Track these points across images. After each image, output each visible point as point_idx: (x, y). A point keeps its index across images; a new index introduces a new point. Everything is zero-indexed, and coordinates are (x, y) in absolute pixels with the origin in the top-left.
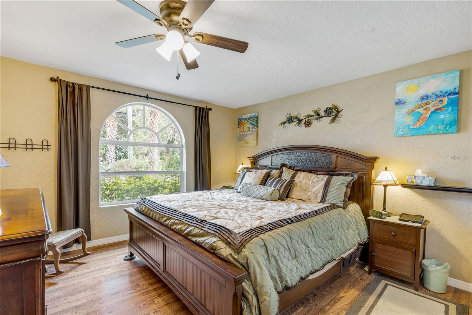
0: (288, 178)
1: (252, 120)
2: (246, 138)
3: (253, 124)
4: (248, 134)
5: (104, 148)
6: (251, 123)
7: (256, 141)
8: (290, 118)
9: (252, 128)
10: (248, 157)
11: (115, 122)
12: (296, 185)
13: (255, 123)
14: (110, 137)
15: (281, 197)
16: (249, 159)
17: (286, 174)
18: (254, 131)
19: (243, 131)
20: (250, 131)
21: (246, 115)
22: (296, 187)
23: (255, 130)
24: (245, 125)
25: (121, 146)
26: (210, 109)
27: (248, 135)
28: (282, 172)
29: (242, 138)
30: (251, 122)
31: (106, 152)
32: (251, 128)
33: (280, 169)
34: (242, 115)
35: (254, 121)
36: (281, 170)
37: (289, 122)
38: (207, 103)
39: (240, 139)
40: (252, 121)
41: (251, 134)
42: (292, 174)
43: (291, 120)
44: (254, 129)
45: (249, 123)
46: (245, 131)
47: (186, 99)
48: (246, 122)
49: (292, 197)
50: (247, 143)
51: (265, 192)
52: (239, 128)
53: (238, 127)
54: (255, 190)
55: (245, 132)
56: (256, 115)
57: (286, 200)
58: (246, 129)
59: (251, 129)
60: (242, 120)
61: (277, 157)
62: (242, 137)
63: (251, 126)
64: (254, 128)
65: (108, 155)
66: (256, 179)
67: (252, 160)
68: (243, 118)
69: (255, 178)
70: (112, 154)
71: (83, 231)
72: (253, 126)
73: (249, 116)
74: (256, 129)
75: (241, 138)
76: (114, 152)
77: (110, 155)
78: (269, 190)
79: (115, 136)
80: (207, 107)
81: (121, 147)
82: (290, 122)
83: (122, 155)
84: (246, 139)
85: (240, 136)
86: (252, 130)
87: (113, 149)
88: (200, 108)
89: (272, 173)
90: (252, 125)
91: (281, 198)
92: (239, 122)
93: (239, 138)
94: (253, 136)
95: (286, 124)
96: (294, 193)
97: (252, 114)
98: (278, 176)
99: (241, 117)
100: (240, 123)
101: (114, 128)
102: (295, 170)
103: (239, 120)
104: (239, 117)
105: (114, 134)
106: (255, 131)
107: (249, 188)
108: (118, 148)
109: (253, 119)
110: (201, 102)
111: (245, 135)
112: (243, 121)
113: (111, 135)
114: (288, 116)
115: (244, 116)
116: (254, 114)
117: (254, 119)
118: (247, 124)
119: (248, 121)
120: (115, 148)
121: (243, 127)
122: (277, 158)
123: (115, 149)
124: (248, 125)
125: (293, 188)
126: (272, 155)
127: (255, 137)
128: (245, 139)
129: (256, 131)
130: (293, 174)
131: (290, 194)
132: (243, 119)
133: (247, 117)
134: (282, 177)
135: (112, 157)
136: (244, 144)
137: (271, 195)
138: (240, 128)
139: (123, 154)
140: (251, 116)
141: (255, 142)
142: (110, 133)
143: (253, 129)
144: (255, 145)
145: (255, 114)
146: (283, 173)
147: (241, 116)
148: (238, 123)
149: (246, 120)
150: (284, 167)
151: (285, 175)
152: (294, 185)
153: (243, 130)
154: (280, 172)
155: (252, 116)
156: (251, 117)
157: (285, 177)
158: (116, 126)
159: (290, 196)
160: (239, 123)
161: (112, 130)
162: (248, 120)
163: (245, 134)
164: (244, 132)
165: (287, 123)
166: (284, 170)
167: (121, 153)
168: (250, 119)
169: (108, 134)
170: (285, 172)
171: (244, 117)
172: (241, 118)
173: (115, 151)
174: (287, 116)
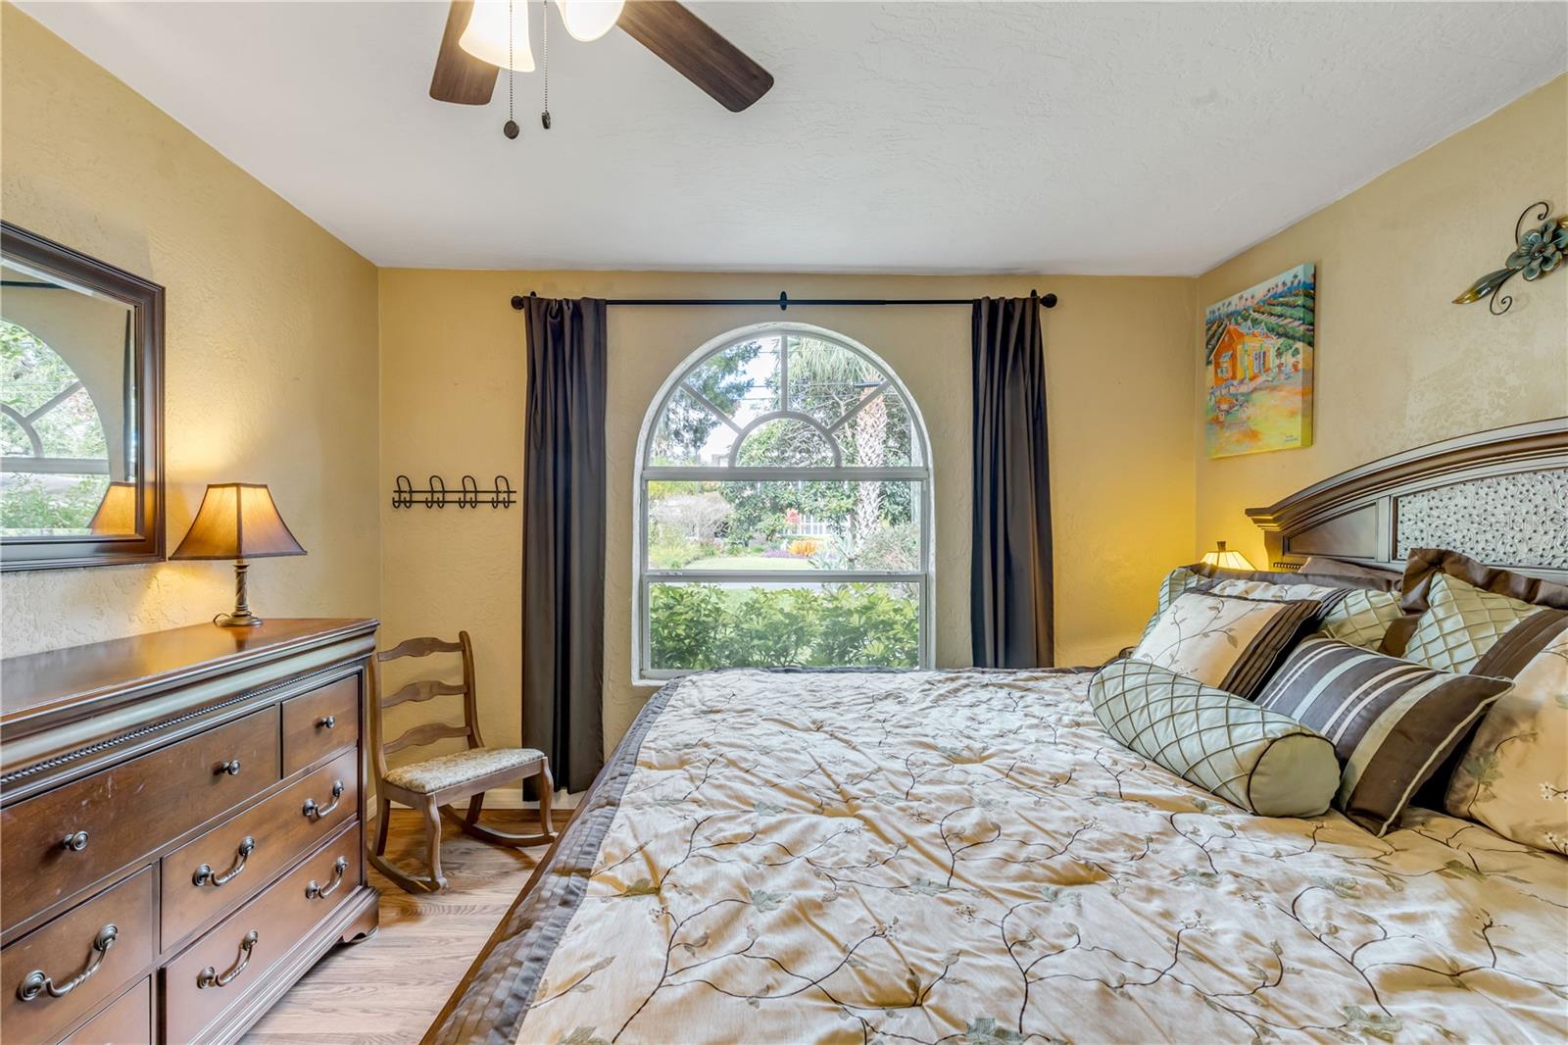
0: (1459, 655)
1: (1278, 310)
2: (1249, 411)
3: (1281, 330)
4: (1255, 390)
5: (852, 495)
6: (1271, 330)
7: (1299, 419)
8: (1547, 238)
9: (1279, 354)
10: (1250, 512)
11: (878, 415)
12: (1524, 727)
13: (1297, 323)
14: (865, 460)
15: (1353, 796)
16: (1256, 521)
17: (1448, 626)
18: (1289, 368)
19: (1234, 377)
20: (1267, 370)
21: (1247, 294)
22: (1523, 738)
23: (1294, 360)
24: (1240, 347)
25: (898, 486)
26: (1050, 301)
27: (1255, 396)
28: (1416, 610)
29: (1228, 412)
30: (1273, 320)
31: (855, 503)
32: (1272, 353)
33: (1406, 590)
34: (1227, 297)
35: (1289, 311)
36: (1415, 594)
37: (1535, 264)
38: (1035, 276)
39: (1216, 421)
40: (1280, 316)
41: (1273, 389)
42: (1507, 629)
43: (1551, 249)
44: (1288, 359)
45: (1261, 329)
46: (1239, 376)
47: (934, 277)
48: (1245, 327)
49: (1477, 810)
50: (1254, 435)
51: (1215, 740)
52: (1211, 368)
53: (1209, 363)
54: (1159, 716)
55: (1242, 382)
56: (1301, 277)
57: (1410, 825)
58: (1246, 363)
59: (1273, 361)
60: (1226, 322)
61: (1432, 503)
62: (1224, 407)
63: (1273, 344)
64: (1290, 352)
65: (861, 514)
66: (1208, 641)
67: (1274, 527)
68: (1232, 308)
69: (1206, 635)
70: (869, 511)
71: (542, 760)
72: (1281, 340)
73: (1260, 291)
74: (1300, 357)
75: (1223, 415)
76: (875, 505)
77: (865, 513)
78: (1243, 735)
79: (878, 456)
80: (1034, 293)
81: (895, 487)
82: (1546, 261)
83: (900, 512)
84: (1249, 418)
85: (1218, 403)
86: (1280, 366)
87: (874, 496)
88: (993, 305)
89: (1339, 612)
90: (1279, 335)
91: (1357, 804)
92: (1213, 335)
93: (1212, 415)
94: (1282, 394)
95: (1515, 285)
96: (1496, 783)
97: (1278, 280)
98: (1381, 633)
99: (1221, 308)
100: (1219, 338)
101: (877, 433)
102: (1544, 602)
103: (1210, 323)
104: (1214, 312)
105: (877, 452)
106: (1295, 366)
107: (1129, 696)
108: (889, 492)
109: (1282, 304)
110: (1008, 276)
111: (1242, 394)
112: (1232, 327)
113: (870, 455)
114: (1532, 223)
115: (1235, 299)
116: (1287, 277)
117: (1291, 299)
118: (1254, 335)
119: (1255, 322)
120: (878, 491)
121: (1233, 357)
122: (1435, 513)
123: (879, 496)
124: (1255, 344)
125: (1496, 742)
126: (1396, 491)
127: (1297, 402)
128: (1244, 416)
129: (1300, 366)
130: (1516, 631)
131: (1458, 785)
132: (1229, 315)
133: (1249, 303)
134: (1415, 642)
135: (871, 521)
136: (1238, 441)
137: (1253, 771)
138: (1218, 365)
139: (900, 508)
140: (1272, 293)
141: (1296, 427)
142: (867, 449)
143: (1283, 360)
144: (1298, 443)
145: (1292, 272)
146: (1427, 618)
147: (1220, 304)
148: (1207, 344)
149: (1246, 320)
150: (1438, 577)
151: (1434, 632)
152: (1509, 721)
153: (1231, 374)
154: (1409, 610)
155: (1280, 290)
156: (1275, 297)
157: (1439, 646)
158: (882, 426)
159: (1462, 801)
160: (1213, 342)
161: (872, 439)
162: (1256, 315)
163: (1244, 389)
164: (1235, 383)
165: (1519, 276)
166: (1436, 595)
167: (896, 506)
168: (1268, 308)
169: (862, 453)
170: (1441, 613)
171: (1235, 303)
172: (1224, 310)
173: (879, 500)
174: (1523, 231)
